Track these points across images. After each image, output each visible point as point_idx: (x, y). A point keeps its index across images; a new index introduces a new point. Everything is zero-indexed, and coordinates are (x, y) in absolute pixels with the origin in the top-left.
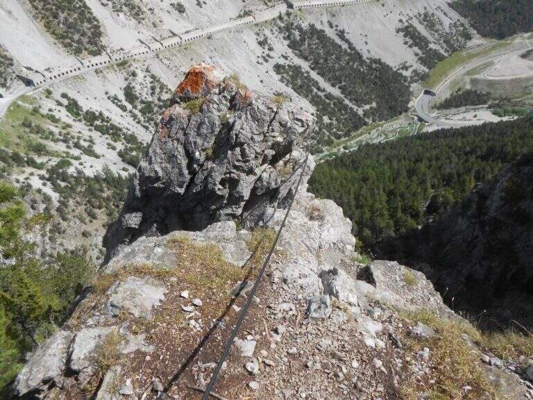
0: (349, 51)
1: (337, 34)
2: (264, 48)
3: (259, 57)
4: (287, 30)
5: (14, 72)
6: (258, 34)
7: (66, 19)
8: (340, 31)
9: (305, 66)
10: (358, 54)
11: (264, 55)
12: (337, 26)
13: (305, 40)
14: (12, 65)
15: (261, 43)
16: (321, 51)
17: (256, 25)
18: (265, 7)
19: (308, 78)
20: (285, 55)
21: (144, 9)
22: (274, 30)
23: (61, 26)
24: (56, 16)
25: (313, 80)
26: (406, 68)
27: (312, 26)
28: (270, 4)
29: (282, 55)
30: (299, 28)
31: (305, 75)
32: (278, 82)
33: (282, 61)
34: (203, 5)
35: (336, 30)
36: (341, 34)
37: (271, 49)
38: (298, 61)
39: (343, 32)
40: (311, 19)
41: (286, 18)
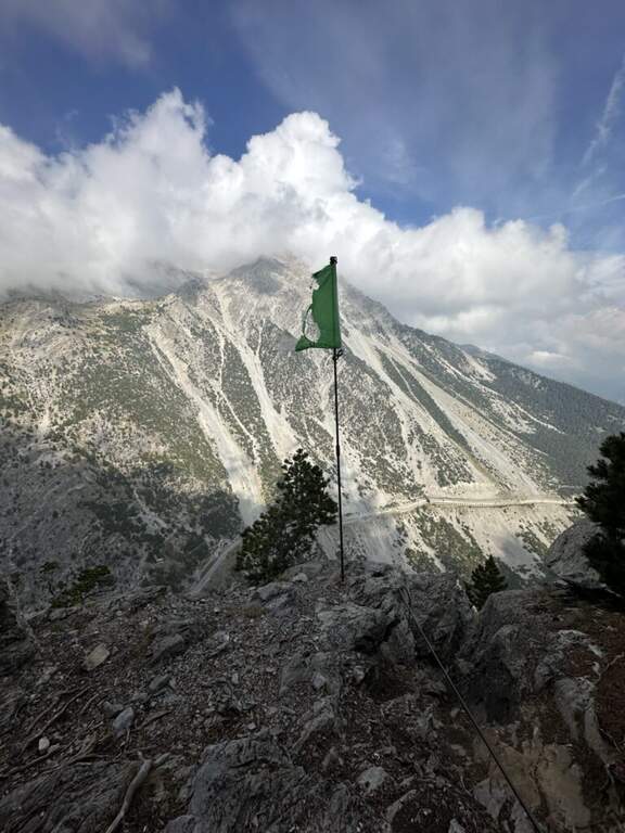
0: (471, 545)
1: (463, 529)
2: (400, 534)
3: (395, 541)
4: (421, 521)
6: (398, 522)
8: (465, 526)
10: (480, 550)
11: (400, 540)
12: (463, 522)
13: (434, 532)
14: (240, 523)
15: (399, 529)
16: (447, 544)
17: (399, 515)
18: (408, 501)
19: (432, 564)
20: (416, 541)
22: (411, 519)
25: (436, 567)
26: (524, 571)
27: (442, 520)
28: (412, 498)
29: (414, 541)
30: (431, 520)
31: (430, 561)
32: (406, 565)
33: (413, 547)
34: (364, 496)
35: (462, 525)
36: (467, 530)
37: (406, 535)
38: (426, 549)
39: (468, 528)
40: (442, 513)
41: (421, 510)
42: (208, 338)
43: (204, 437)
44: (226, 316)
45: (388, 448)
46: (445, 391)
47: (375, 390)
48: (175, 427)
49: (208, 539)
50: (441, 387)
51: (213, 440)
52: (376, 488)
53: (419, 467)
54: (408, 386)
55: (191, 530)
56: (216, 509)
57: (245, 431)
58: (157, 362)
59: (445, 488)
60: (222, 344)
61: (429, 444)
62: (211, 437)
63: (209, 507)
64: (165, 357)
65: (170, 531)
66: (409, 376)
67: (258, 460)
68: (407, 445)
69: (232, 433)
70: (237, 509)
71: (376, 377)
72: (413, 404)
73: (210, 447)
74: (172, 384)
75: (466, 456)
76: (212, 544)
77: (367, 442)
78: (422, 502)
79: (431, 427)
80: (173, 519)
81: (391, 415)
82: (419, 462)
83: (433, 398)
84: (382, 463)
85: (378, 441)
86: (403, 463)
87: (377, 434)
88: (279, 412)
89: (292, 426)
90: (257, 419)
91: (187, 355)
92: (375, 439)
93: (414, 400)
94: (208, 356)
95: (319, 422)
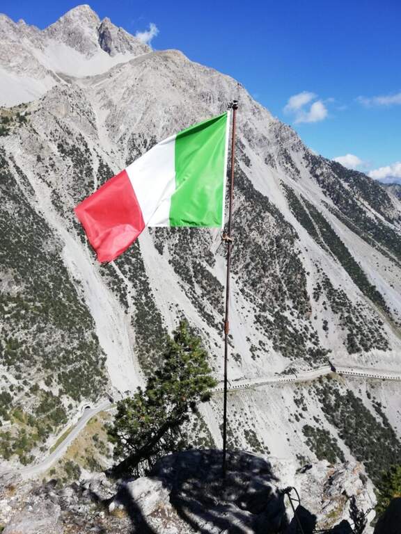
0: (383, 425)
1: (373, 406)
2: (298, 407)
3: (291, 415)
4: (324, 393)
5: (105, 390)
6: (296, 393)
7: (154, 355)
8: (377, 403)
9: (334, 432)
10: (392, 431)
11: (297, 414)
12: (374, 398)
13: (339, 407)
14: (106, 384)
15: (296, 401)
16: (353, 421)
17: (297, 384)
18: (310, 368)
19: (335, 446)
20: (317, 417)
21: (210, 355)
22: (312, 390)
23: (149, 359)
24: (148, 351)
25: (339, 449)
27: (350, 393)
28: (314, 365)
29: (314, 417)
30: (336, 393)
31: (332, 442)
32: (304, 444)
33: (312, 424)
34: (257, 358)
35: (373, 402)
36: (378, 407)
37: (304, 409)
38: (328, 426)
39: (379, 405)
40: (350, 386)
41: (325, 381)
42: (79, 157)
43: (67, 278)
44: (102, 132)
45: (289, 303)
46: (363, 238)
47: (277, 233)
48: (32, 263)
49: (66, 401)
50: (357, 233)
51: (79, 282)
52: (271, 350)
53: (325, 328)
54: (318, 232)
55: (47, 389)
56: (78, 365)
57: (118, 272)
58: (14, 182)
59: (355, 356)
60: (95, 166)
61: (338, 302)
62: (77, 278)
63: (70, 362)
64: (24, 178)
65: (20, 389)
66: (319, 218)
67: (133, 309)
68: (312, 301)
69: (103, 275)
70: (103, 367)
71: (280, 217)
72: (321, 252)
73: (74, 290)
74: (32, 211)
75: (383, 318)
76: (70, 407)
77: (264, 294)
78: (326, 370)
79: (342, 280)
80: (24, 375)
81: (295, 265)
82: (326, 322)
83: (346, 246)
84: (281, 319)
85: (278, 294)
86: (306, 323)
87: (276, 286)
88: (161, 253)
89: (175, 270)
90: (134, 260)
91: (52, 177)
92: (273, 291)
93: (323, 247)
94: (78, 179)
95: (208, 268)
